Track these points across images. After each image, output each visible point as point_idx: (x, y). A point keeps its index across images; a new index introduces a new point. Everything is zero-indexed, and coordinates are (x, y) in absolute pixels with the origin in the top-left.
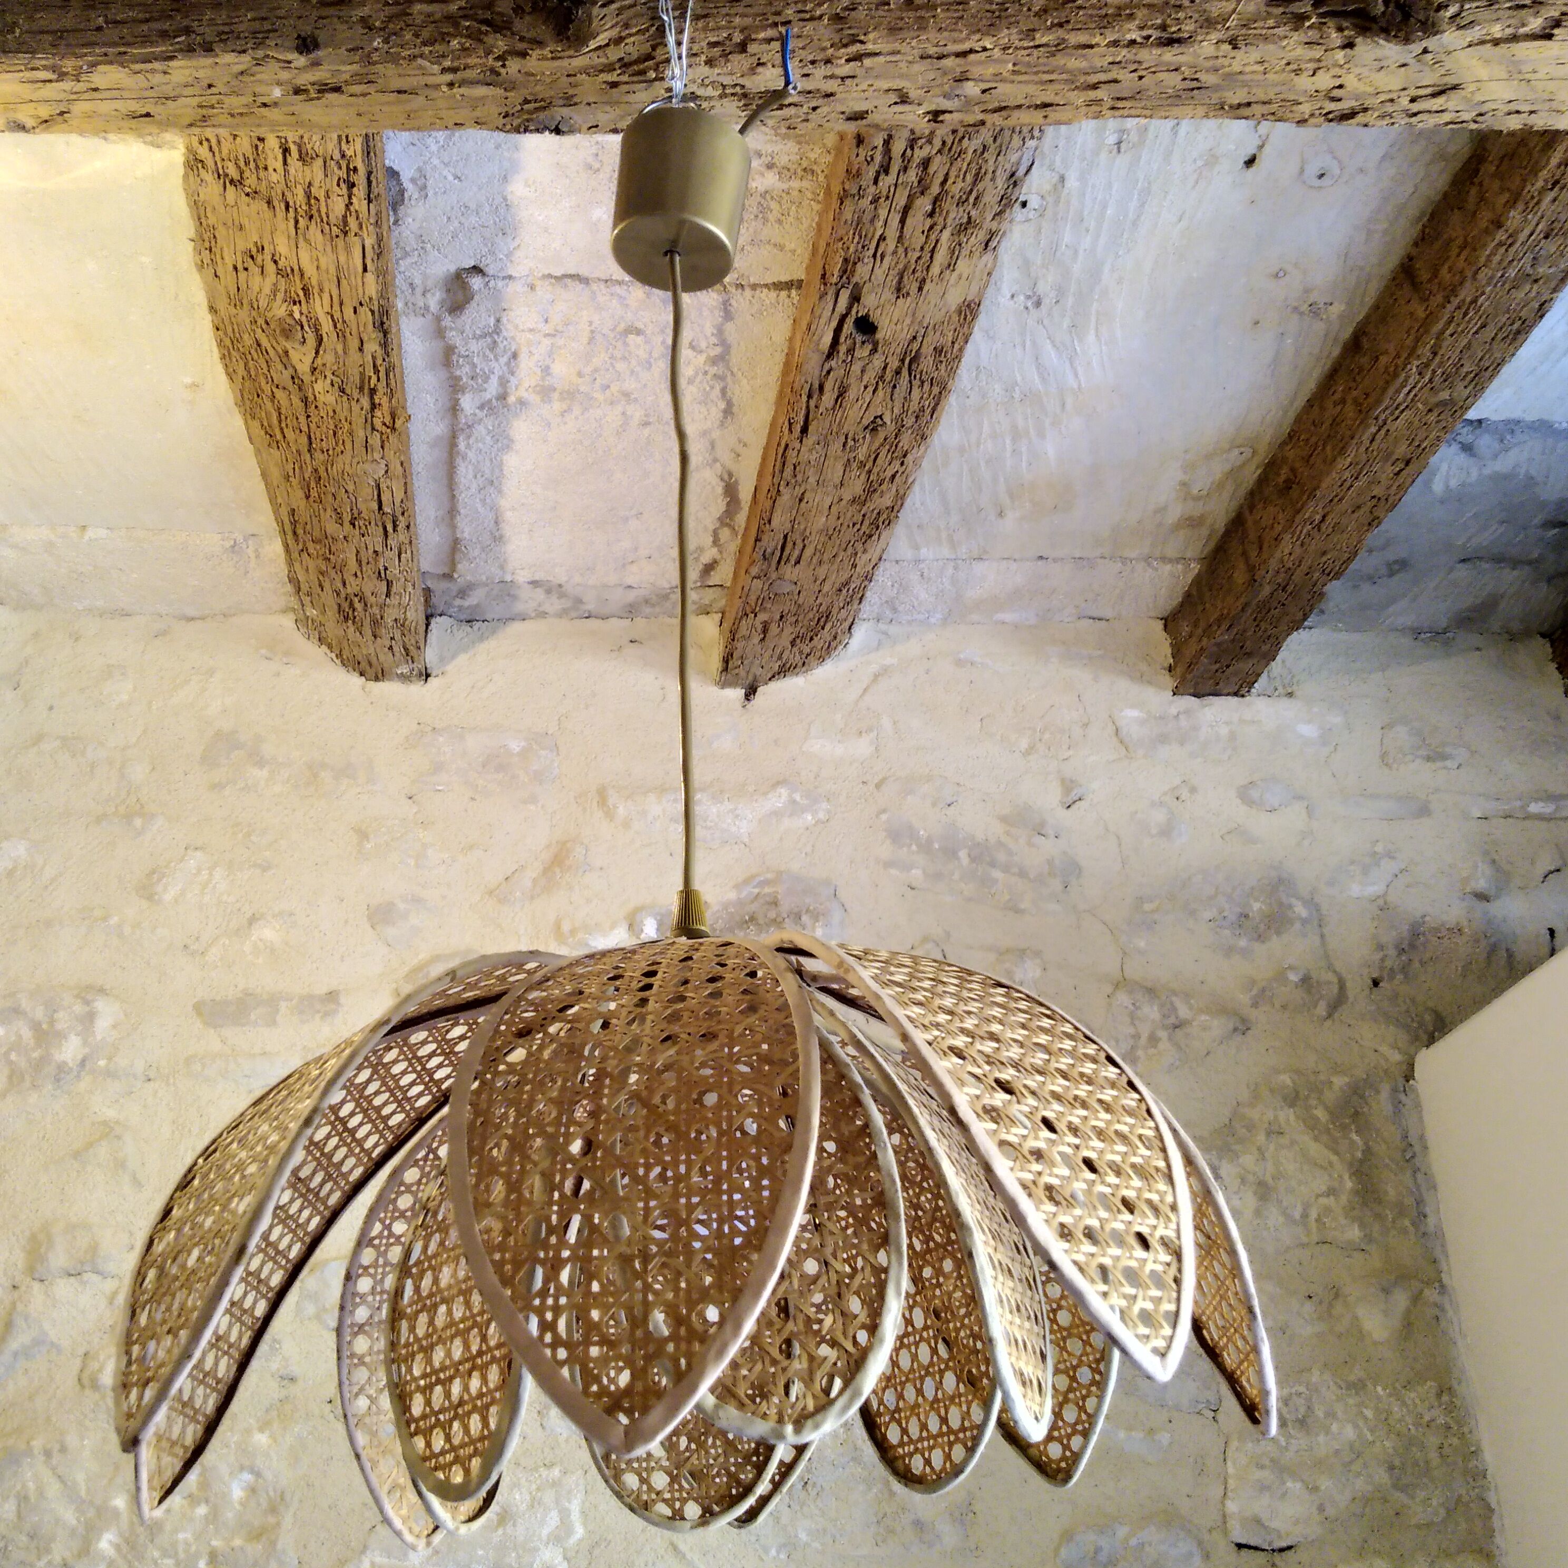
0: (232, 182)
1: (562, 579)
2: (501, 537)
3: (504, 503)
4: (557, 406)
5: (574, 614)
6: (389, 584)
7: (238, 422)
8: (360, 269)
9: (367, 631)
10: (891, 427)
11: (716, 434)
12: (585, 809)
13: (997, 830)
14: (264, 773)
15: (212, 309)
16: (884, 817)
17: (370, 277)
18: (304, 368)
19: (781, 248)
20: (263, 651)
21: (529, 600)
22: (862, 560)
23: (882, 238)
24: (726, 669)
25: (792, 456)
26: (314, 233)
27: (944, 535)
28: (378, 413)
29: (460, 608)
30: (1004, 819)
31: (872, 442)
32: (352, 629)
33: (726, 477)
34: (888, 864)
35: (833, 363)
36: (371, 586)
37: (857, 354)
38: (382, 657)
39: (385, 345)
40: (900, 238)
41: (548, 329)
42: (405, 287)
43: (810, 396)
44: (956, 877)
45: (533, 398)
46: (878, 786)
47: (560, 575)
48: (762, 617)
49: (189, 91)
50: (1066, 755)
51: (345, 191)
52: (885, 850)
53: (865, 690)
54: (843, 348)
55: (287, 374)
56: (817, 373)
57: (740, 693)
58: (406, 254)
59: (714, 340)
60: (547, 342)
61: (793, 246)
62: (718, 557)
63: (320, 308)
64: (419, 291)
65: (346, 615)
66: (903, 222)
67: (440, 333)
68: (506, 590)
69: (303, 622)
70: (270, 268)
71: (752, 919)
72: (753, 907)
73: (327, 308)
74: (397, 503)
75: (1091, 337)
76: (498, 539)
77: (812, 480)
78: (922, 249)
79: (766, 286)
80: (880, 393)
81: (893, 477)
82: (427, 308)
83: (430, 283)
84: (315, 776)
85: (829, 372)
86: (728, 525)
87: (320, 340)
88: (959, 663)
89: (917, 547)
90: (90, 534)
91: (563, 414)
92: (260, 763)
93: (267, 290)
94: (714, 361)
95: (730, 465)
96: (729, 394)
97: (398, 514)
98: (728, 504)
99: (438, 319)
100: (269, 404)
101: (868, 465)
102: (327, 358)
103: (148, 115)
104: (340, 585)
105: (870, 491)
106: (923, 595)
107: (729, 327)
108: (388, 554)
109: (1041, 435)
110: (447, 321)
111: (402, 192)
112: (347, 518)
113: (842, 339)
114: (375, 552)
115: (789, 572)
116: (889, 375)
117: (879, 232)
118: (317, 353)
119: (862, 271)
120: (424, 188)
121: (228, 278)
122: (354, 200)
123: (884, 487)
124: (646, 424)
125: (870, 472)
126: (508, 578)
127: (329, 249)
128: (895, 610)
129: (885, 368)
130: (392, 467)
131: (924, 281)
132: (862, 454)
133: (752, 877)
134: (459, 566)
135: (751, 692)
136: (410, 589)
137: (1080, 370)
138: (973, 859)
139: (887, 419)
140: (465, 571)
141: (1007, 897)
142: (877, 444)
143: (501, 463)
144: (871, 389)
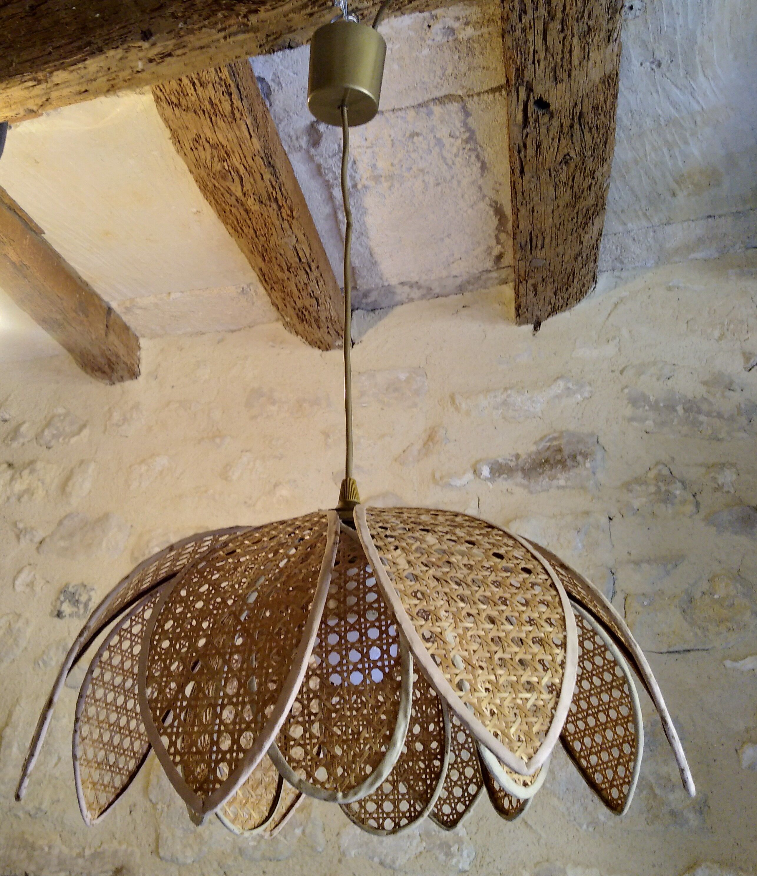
0: (176, 105)
1: (416, 279)
2: (376, 262)
3: (372, 244)
4: (385, 185)
5: (429, 297)
6: (317, 300)
7: (222, 226)
8: (248, 137)
9: (314, 325)
10: (577, 159)
11: (481, 182)
12: (444, 408)
13: (701, 391)
14: (274, 408)
15: (191, 172)
16: (626, 391)
17: (255, 140)
18: (239, 194)
19: (488, 68)
20: (271, 343)
21: (402, 293)
22: (586, 239)
23: (535, 52)
24: (518, 315)
25: (518, 187)
26: (220, 123)
27: (640, 213)
28: (283, 210)
29: (367, 304)
30: (705, 383)
31: (568, 170)
32: (306, 326)
33: (494, 204)
34: (631, 419)
35: (528, 130)
36: (308, 302)
37: (541, 121)
38: (325, 338)
39: (274, 173)
40: (547, 49)
41: (368, 144)
42: (286, 138)
43: (519, 152)
44: (675, 423)
45: (371, 183)
46: (621, 372)
47: (414, 277)
48: (531, 282)
49: (100, 74)
50: (746, 337)
51: (227, 97)
52: (629, 411)
53: (609, 314)
54: (531, 120)
55: (233, 198)
56: (520, 137)
57: (531, 327)
58: (281, 121)
59: (463, 130)
60: (369, 151)
61: (494, 66)
62: (503, 250)
63: (236, 161)
64: (294, 138)
65: (302, 319)
66: (545, 39)
67: (311, 158)
68: (389, 290)
69: (286, 325)
70: (207, 145)
71: (547, 461)
72: (547, 454)
73: (239, 160)
74: (308, 255)
75: (701, 78)
76: (375, 263)
77: (536, 199)
78: (563, 52)
79: (487, 92)
80: (563, 141)
81: (590, 187)
82: (301, 147)
83: (299, 133)
84: (301, 406)
85: (527, 136)
86: (504, 231)
87: (241, 179)
88: (669, 289)
89: (625, 224)
90: (173, 296)
91: (390, 188)
92: (273, 403)
93: (209, 158)
94: (467, 141)
95: (494, 197)
96: (482, 157)
97: (310, 261)
98: (500, 220)
99: (308, 152)
100: (231, 216)
101: (568, 184)
102: (247, 187)
103: (86, 91)
104: (294, 304)
105: (576, 197)
106: (638, 251)
107: (470, 120)
108: (311, 283)
109: (686, 143)
110: (313, 151)
111: (269, 87)
112: (285, 269)
113: (529, 115)
114: (305, 284)
115: (538, 253)
116: (566, 130)
117: (532, 50)
118: (242, 185)
119: (528, 74)
120: (279, 83)
121: (190, 154)
122: (234, 101)
123: (585, 193)
124: (438, 184)
125: (572, 187)
126: (386, 284)
127: (230, 130)
128: (622, 262)
129: (562, 126)
130: (299, 237)
131: (570, 70)
132: (563, 177)
133: (545, 436)
134: (358, 282)
135: (537, 326)
136: (328, 300)
137: (700, 99)
138: (686, 410)
139: (572, 154)
140: (363, 284)
141: (710, 432)
142: (571, 170)
143: (364, 223)
144: (556, 140)
